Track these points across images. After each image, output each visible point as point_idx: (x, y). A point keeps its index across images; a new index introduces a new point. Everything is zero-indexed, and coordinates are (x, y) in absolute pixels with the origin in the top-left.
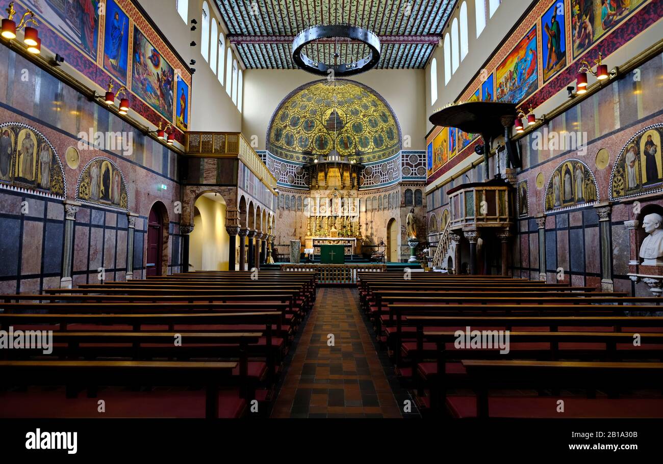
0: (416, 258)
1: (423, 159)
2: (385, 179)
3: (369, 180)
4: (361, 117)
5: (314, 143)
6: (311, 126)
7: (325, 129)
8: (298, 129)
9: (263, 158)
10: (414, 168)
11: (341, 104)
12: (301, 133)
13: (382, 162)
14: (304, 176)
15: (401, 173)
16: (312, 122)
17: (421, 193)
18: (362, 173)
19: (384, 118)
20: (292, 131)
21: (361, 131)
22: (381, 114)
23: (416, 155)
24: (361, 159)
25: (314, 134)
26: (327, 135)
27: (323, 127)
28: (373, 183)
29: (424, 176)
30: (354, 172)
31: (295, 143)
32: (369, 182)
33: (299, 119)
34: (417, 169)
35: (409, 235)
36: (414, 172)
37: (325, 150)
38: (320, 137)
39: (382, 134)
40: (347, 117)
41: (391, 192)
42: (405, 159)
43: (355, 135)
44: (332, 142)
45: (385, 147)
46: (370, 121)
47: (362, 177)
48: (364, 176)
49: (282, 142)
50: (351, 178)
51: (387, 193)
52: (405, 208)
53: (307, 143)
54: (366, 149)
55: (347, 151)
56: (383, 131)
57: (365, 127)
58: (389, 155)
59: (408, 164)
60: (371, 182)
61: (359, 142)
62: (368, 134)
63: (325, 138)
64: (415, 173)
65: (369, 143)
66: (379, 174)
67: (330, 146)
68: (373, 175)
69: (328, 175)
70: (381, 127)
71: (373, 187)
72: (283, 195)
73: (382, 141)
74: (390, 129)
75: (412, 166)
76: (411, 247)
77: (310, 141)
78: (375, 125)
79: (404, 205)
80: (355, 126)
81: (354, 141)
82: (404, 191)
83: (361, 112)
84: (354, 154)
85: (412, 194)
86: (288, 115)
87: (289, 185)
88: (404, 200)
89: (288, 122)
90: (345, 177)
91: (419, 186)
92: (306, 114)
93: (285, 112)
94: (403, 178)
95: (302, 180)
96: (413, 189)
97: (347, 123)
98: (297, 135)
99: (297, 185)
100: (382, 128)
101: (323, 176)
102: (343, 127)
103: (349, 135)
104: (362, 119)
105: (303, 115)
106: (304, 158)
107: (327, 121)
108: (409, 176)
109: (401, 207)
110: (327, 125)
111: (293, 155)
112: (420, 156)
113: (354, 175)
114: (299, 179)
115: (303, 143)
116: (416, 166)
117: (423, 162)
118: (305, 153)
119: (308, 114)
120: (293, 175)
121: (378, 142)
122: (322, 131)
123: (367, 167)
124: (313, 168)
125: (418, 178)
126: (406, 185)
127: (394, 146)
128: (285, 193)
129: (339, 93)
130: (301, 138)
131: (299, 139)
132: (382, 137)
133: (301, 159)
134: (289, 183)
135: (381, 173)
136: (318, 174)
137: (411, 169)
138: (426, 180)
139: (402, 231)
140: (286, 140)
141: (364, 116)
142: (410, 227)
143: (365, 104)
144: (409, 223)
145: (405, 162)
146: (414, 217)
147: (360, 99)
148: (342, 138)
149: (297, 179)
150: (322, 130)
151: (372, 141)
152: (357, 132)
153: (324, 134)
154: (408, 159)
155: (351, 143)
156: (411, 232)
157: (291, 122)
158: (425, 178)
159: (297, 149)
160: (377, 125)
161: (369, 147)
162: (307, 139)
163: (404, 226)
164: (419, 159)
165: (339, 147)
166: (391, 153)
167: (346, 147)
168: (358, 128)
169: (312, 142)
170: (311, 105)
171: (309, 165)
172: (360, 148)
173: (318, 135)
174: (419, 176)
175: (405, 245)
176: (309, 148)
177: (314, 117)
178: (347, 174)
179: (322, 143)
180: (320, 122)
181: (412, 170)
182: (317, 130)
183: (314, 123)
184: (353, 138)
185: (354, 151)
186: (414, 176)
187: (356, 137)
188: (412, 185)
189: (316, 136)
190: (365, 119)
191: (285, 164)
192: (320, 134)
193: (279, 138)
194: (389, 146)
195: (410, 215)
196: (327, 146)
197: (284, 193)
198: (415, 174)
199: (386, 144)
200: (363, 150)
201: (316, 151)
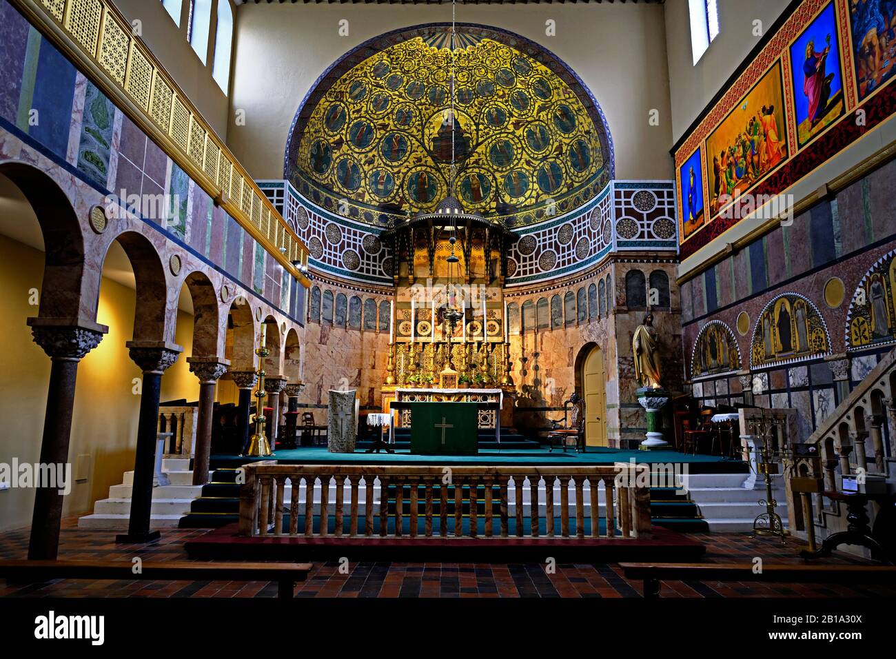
0: (662, 438)
1: (666, 200)
2: (566, 259)
3: (528, 263)
4: (511, 128)
5: (405, 187)
6: (398, 151)
7: (429, 159)
8: (370, 155)
9: (275, 198)
10: (645, 222)
11: (464, 97)
12: (376, 164)
13: (558, 222)
14: (382, 256)
15: (614, 233)
16: (401, 141)
17: (666, 280)
18: (513, 250)
19: (566, 120)
20: (356, 155)
21: (509, 160)
22: (558, 113)
23: (650, 190)
24: (510, 222)
25: (406, 167)
26: (434, 171)
27: (425, 153)
28: (537, 270)
29: (671, 239)
30: (495, 248)
31: (363, 183)
32: (528, 268)
33: (370, 131)
34: (653, 223)
35: (640, 379)
36: (646, 229)
37: (429, 205)
38: (419, 175)
39: (558, 162)
40: (477, 130)
41: (586, 284)
42: (623, 200)
43: (497, 170)
44: (445, 188)
45: (565, 190)
46: (531, 134)
47: (513, 258)
48: (518, 257)
49: (331, 176)
50: (487, 261)
51: (574, 289)
52: (627, 316)
53: (389, 187)
54: (522, 199)
55: (478, 206)
56: (561, 153)
57: (520, 151)
58: (578, 202)
59: (629, 212)
60: (534, 267)
61: (506, 185)
62: (525, 166)
63: (430, 178)
64: (649, 233)
65: (527, 185)
66: (553, 250)
67: (441, 194)
68: (538, 253)
69: (436, 256)
70: (556, 144)
71: (538, 277)
72: (329, 292)
73: (557, 176)
74: (580, 143)
75: (640, 217)
76: (648, 410)
77: (398, 183)
78: (541, 143)
79: (625, 308)
80: (497, 151)
81: (494, 184)
82: (624, 275)
83: (511, 115)
84: (494, 210)
85: (644, 281)
86: (343, 115)
87: (346, 273)
88: (624, 295)
89: (344, 133)
90: (474, 258)
91: (661, 261)
92: (387, 122)
93: (336, 107)
94: (619, 244)
95: (377, 264)
96: (646, 269)
97: (478, 144)
98: (366, 168)
99: (365, 273)
100: (560, 148)
101: (424, 257)
102: (470, 155)
103: (483, 171)
104: (513, 133)
105: (381, 122)
106: (383, 218)
107: (434, 140)
108: (634, 239)
109: (617, 312)
110: (436, 152)
111: (356, 210)
112: (660, 195)
113: (495, 254)
114: (371, 263)
115: (380, 187)
116: (650, 217)
117: (666, 207)
118: (384, 207)
119: (391, 123)
120: (357, 252)
121: (549, 181)
122: (423, 162)
123: (523, 236)
124: (403, 239)
125: (656, 244)
126: (629, 261)
127: (589, 180)
128: (337, 290)
129: (461, 69)
130: (376, 174)
131: (371, 176)
132: (559, 169)
133: (376, 220)
134: (346, 269)
135: (557, 248)
136: (413, 251)
137: (638, 223)
138: (677, 249)
139: (622, 370)
140: (341, 174)
141: (517, 125)
142: (645, 360)
143: (520, 94)
144: (640, 350)
145: (623, 207)
146: (653, 336)
147: (509, 82)
148: (468, 177)
149: (365, 261)
150: (424, 160)
151: (535, 179)
152: (501, 164)
153: (429, 170)
154: (631, 200)
155: (487, 190)
156: (648, 372)
157: (353, 135)
158: (673, 244)
159: (367, 197)
160: (546, 141)
161: (527, 194)
162: (389, 179)
163: (625, 358)
164: (657, 200)
165: (460, 197)
166: (581, 198)
167: (476, 198)
168: (502, 154)
169: (401, 186)
170: (398, 100)
171: (394, 231)
172: (507, 199)
173: (414, 170)
174: (659, 239)
175: (629, 405)
176: (394, 198)
177: (404, 130)
178: (478, 253)
179: (423, 189)
180: (417, 144)
181: (642, 226)
182: (411, 160)
183: (405, 143)
184: (491, 178)
185: (494, 205)
186: (646, 239)
187: (497, 175)
188: (642, 261)
189: (409, 174)
190: (519, 132)
191: (338, 225)
192: (419, 168)
193: (324, 166)
194: (576, 185)
195: (641, 330)
196: (434, 196)
197: (333, 288)
198: (650, 235)
199: (569, 181)
200: (514, 201)
201: (411, 204)
